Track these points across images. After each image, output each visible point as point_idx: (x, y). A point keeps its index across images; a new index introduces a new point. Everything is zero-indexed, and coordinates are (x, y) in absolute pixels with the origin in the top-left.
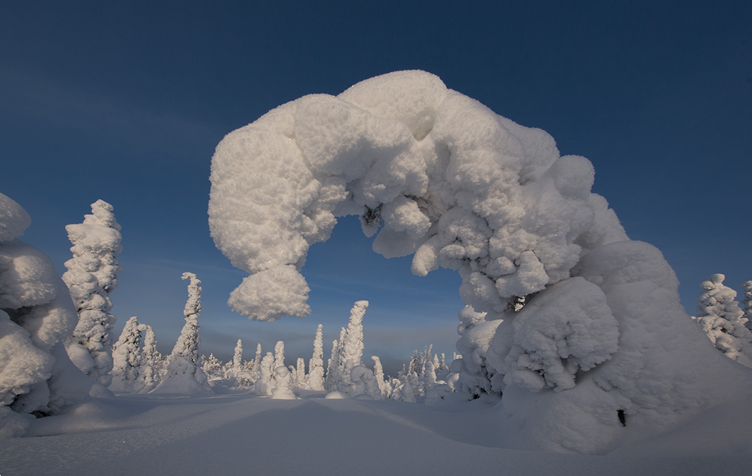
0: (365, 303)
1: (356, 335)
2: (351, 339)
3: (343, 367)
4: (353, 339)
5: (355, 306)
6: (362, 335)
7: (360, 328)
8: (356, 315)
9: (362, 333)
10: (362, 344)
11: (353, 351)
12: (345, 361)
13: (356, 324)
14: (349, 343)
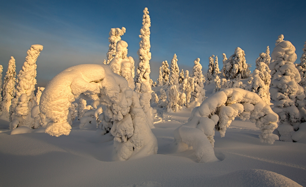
0: (40, 47)
1: (31, 73)
2: (26, 76)
3: (17, 100)
4: (29, 76)
5: (32, 49)
6: (36, 73)
7: (34, 67)
8: (32, 56)
9: (36, 72)
10: (35, 81)
11: (27, 87)
12: (20, 95)
13: (31, 63)
14: (24, 79)
